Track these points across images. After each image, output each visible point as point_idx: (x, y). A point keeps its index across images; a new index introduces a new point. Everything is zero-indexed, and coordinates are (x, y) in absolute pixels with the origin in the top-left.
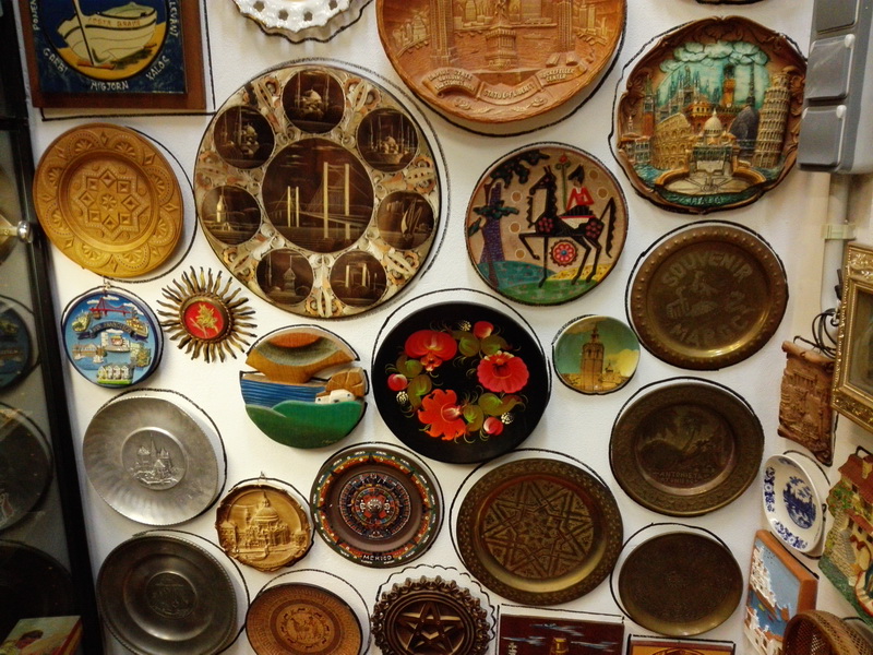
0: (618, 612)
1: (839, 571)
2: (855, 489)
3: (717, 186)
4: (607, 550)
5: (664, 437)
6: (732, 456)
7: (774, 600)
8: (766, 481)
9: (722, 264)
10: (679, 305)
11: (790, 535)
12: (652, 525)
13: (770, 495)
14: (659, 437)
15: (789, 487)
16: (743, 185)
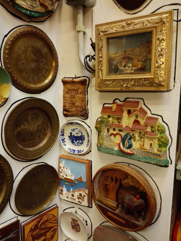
0: (15, 215)
1: (108, 148)
2: (109, 117)
3: (35, 7)
4: (7, 188)
5: (24, 126)
6: (49, 129)
7: (74, 177)
8: (61, 135)
9: (37, 46)
10: (23, 63)
11: (74, 151)
12: (24, 168)
13: (63, 140)
14: (22, 127)
15: (71, 133)
16: (43, 10)
